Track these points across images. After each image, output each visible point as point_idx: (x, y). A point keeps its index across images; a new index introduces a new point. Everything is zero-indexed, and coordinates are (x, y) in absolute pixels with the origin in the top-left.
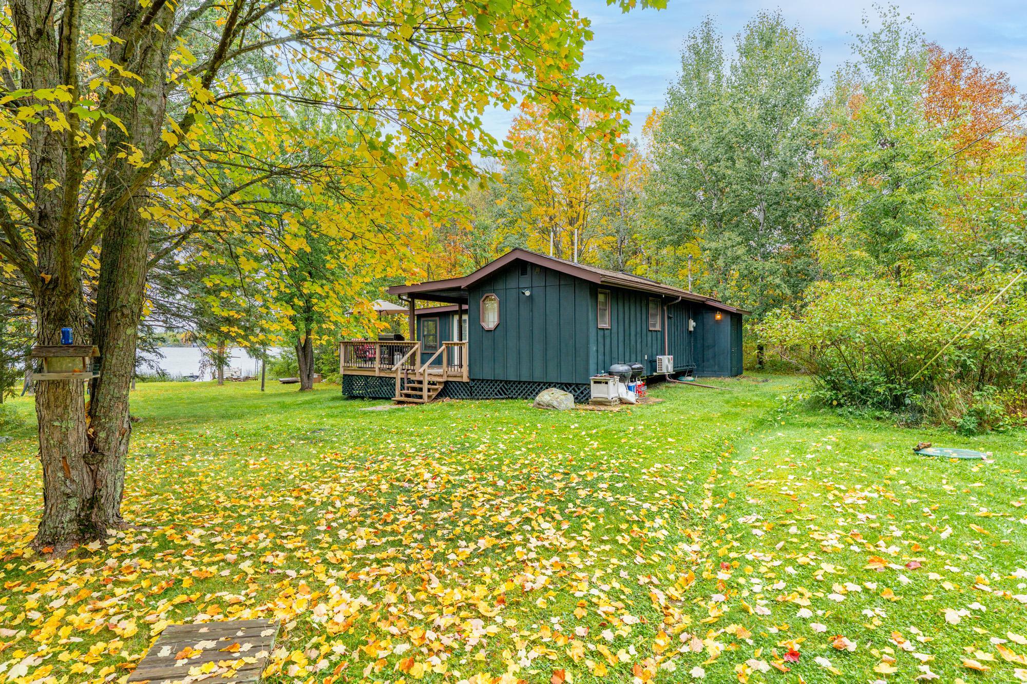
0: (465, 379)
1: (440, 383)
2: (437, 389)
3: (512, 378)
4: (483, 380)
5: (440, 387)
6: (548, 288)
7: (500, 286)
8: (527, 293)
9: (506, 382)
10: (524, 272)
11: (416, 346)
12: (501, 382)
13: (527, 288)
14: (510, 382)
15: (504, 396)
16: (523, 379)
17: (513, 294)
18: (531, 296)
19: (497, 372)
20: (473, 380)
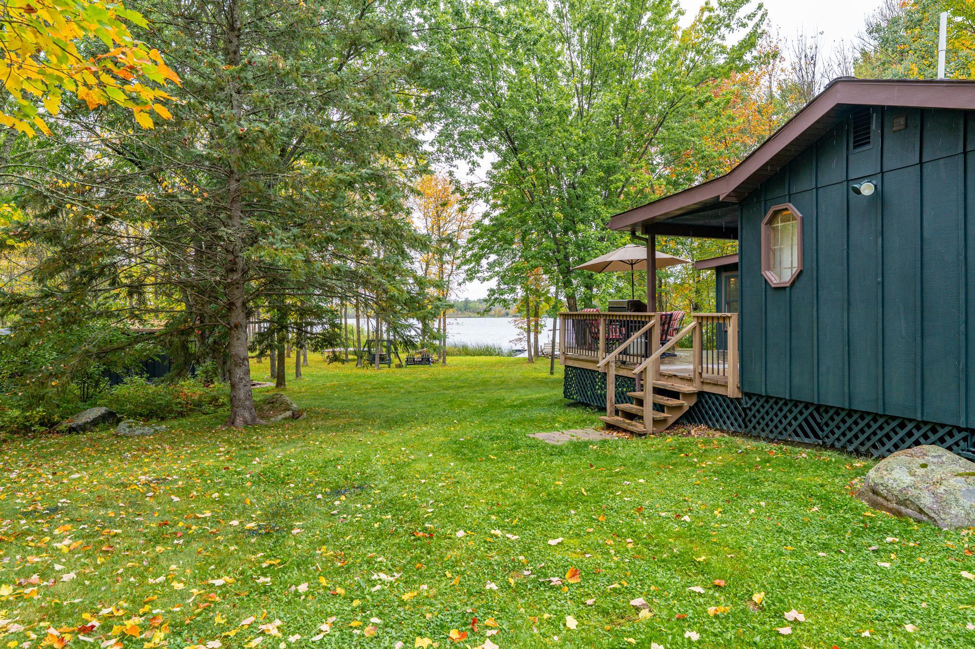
0: (732, 391)
1: (687, 395)
2: (680, 407)
3: (832, 399)
4: (768, 398)
5: (686, 404)
6: (927, 168)
7: (805, 183)
8: (867, 189)
9: (818, 408)
10: (862, 140)
11: (652, 322)
12: (807, 406)
13: (868, 177)
14: (827, 409)
15: (813, 440)
16: (858, 406)
17: (834, 198)
18: (880, 195)
19: (796, 380)
20: (749, 395)
